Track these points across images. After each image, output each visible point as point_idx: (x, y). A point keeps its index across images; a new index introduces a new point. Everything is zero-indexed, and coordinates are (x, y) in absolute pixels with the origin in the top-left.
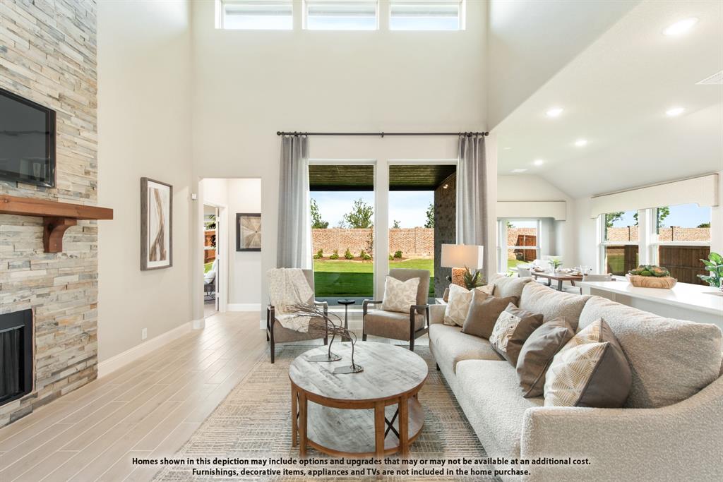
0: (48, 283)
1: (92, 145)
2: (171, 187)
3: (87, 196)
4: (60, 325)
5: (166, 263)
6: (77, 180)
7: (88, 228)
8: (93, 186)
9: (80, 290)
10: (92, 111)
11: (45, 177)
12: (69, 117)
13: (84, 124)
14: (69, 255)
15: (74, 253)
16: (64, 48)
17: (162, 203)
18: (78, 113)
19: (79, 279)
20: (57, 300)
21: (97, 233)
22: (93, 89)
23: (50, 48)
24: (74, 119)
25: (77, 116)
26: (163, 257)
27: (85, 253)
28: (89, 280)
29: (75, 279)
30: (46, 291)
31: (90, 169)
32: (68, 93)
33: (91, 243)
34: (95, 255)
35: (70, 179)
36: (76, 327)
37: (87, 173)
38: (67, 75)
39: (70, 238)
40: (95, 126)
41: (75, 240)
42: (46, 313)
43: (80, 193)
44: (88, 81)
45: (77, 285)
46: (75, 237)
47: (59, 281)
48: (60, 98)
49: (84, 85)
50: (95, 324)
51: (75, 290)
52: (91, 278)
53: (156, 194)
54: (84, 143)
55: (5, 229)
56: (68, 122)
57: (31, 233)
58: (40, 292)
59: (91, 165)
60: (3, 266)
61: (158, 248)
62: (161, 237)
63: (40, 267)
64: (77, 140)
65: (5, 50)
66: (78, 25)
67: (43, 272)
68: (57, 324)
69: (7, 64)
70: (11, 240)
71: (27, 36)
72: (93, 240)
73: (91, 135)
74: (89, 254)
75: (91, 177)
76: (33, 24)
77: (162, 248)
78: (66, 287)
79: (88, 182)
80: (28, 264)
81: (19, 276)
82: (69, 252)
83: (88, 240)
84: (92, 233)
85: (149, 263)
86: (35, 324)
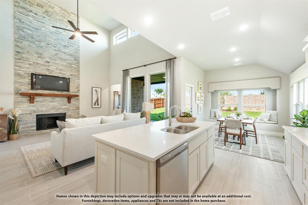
0: (69, 109)
1: (79, 82)
2: (101, 88)
3: (77, 92)
5: (100, 106)
6: (75, 90)
8: (79, 90)
10: (79, 76)
11: (68, 90)
12: (73, 78)
13: (76, 78)
15: (74, 103)
16: (73, 66)
17: (98, 93)
18: (75, 77)
20: (70, 112)
22: (79, 71)
23: (69, 67)
24: (74, 78)
26: (98, 105)
29: (74, 108)
30: (68, 110)
32: (73, 74)
34: (79, 104)
35: (74, 90)
37: (77, 88)
38: (73, 70)
39: (72, 100)
40: (79, 78)
41: (74, 101)
42: (68, 114)
44: (77, 70)
45: (75, 109)
47: (71, 108)
48: (71, 75)
49: (77, 71)
52: (78, 108)
53: (96, 90)
54: (76, 82)
55: (61, 99)
56: (73, 79)
57: (66, 100)
58: (67, 110)
59: (78, 86)
60: (61, 105)
61: (96, 103)
62: (97, 100)
63: (67, 106)
64: (75, 82)
65: (61, 70)
66: (75, 60)
67: (68, 107)
68: (70, 116)
69: (61, 72)
70: (62, 101)
71: (65, 66)
72: (78, 101)
73: (78, 81)
74: (77, 103)
75: (78, 89)
76: (66, 64)
77: (98, 103)
78: (72, 110)
79: (77, 90)
80: (65, 105)
81: (63, 107)
82: (73, 103)
83: (77, 101)
84: (78, 100)
85: (93, 106)
86: (66, 116)
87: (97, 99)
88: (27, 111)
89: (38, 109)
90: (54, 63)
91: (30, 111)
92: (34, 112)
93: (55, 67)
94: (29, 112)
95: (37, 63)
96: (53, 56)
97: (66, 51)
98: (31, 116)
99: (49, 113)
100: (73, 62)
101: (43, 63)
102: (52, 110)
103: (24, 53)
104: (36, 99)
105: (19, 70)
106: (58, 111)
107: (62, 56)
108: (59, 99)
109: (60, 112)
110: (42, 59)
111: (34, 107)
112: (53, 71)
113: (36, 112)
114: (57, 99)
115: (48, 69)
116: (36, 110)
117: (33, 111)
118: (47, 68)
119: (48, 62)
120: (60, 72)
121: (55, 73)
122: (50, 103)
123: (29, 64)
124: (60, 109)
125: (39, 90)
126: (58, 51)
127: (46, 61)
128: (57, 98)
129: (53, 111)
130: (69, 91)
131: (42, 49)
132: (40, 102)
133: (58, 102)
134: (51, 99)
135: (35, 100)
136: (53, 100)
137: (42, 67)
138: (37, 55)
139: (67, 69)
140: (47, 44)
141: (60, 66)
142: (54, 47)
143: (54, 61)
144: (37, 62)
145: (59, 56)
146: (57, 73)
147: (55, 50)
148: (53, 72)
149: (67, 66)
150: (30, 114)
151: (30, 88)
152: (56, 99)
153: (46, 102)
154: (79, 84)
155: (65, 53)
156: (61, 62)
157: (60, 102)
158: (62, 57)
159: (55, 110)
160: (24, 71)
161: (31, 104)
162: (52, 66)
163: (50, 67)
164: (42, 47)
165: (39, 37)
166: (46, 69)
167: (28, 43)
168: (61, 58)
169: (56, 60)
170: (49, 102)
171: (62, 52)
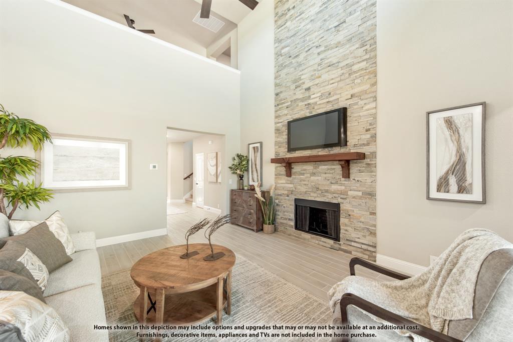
0: (345, 193)
1: (374, 111)
3: (368, 144)
4: (351, 216)
6: (363, 137)
7: (369, 164)
8: (374, 137)
9: (363, 201)
10: (373, 89)
11: (340, 142)
12: (356, 104)
14: (356, 180)
15: (360, 179)
16: (355, 68)
17: (463, 131)
18: (363, 97)
19: (362, 194)
20: (350, 203)
21: (376, 167)
22: (375, 74)
23: (347, 75)
24: (361, 103)
25: (362, 100)
26: (465, 190)
27: (366, 180)
28: (369, 197)
29: (360, 194)
30: (345, 197)
31: (370, 127)
32: (356, 90)
33: (371, 174)
34: (374, 181)
36: (360, 222)
39: (354, 168)
40: (375, 97)
41: (360, 171)
42: (345, 208)
43: (364, 144)
44: (370, 73)
45: (361, 198)
46: (360, 170)
48: (352, 96)
49: (367, 77)
50: (375, 226)
51: (360, 200)
52: (371, 194)
53: (449, 122)
54: (365, 113)
55: (329, 167)
56: (356, 107)
57: (338, 168)
58: (342, 196)
59: (371, 124)
60: (328, 182)
61: (453, 180)
62: (459, 167)
63: (341, 185)
64: (361, 114)
65: (330, 94)
66: (363, 46)
67: (343, 188)
68: (349, 215)
69: (331, 99)
70: (331, 172)
71: (339, 79)
72: (372, 172)
73: (373, 105)
74: (369, 180)
75: (372, 132)
76: (340, 72)
77: (461, 180)
78: (354, 197)
79: (368, 136)
80: (336, 183)
81: (334, 187)
82: (356, 179)
83: (368, 172)
84: (371, 167)
85: (434, 194)
86: (341, 212)
87: (454, 159)
88: (285, 190)
89: (296, 189)
90: (316, 85)
91: (288, 190)
92: (292, 192)
93: (319, 94)
94: (286, 192)
95: (295, 100)
96: (315, 70)
97: (341, 37)
98: (289, 200)
99: (310, 199)
100: (356, 57)
101: (301, 96)
102: (315, 193)
103: (281, 92)
104: (293, 168)
105: (278, 123)
106: (324, 196)
107: (330, 57)
108: (326, 167)
109: (327, 201)
110: (300, 88)
111: (291, 184)
112: (316, 103)
113: (294, 193)
114: (323, 167)
115: (309, 104)
116: (294, 189)
117: (290, 192)
118: (306, 103)
119: (308, 89)
120: (327, 100)
121: (319, 107)
122: (312, 178)
123: (287, 108)
124: (327, 191)
125: (297, 152)
126: (325, 51)
127: (306, 90)
128: (321, 165)
129: (315, 195)
130: (346, 145)
131: (301, 69)
132: (299, 175)
133: (325, 176)
134: (312, 168)
135: (293, 171)
136: (315, 171)
137: (301, 104)
138: (295, 84)
139: (341, 84)
140: (307, 51)
141: (327, 87)
142: (317, 47)
143: (317, 81)
144: (295, 97)
145: (326, 61)
146: (322, 106)
147: (319, 54)
148: (316, 108)
149: (343, 77)
150: (288, 196)
151: (287, 150)
152: (320, 167)
153: (306, 175)
154: (375, 116)
155: (338, 45)
156: (330, 73)
157: (327, 175)
158: (330, 62)
159: (319, 194)
160: (282, 122)
161: (289, 178)
162: (314, 94)
163: (312, 97)
164: (300, 65)
165: (296, 47)
166: (306, 105)
167: (285, 71)
168: (328, 64)
169: (320, 77)
170: (309, 175)
171: (332, 48)
